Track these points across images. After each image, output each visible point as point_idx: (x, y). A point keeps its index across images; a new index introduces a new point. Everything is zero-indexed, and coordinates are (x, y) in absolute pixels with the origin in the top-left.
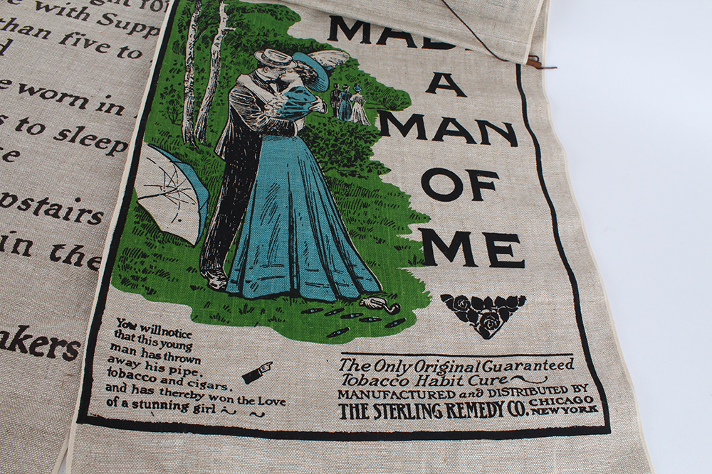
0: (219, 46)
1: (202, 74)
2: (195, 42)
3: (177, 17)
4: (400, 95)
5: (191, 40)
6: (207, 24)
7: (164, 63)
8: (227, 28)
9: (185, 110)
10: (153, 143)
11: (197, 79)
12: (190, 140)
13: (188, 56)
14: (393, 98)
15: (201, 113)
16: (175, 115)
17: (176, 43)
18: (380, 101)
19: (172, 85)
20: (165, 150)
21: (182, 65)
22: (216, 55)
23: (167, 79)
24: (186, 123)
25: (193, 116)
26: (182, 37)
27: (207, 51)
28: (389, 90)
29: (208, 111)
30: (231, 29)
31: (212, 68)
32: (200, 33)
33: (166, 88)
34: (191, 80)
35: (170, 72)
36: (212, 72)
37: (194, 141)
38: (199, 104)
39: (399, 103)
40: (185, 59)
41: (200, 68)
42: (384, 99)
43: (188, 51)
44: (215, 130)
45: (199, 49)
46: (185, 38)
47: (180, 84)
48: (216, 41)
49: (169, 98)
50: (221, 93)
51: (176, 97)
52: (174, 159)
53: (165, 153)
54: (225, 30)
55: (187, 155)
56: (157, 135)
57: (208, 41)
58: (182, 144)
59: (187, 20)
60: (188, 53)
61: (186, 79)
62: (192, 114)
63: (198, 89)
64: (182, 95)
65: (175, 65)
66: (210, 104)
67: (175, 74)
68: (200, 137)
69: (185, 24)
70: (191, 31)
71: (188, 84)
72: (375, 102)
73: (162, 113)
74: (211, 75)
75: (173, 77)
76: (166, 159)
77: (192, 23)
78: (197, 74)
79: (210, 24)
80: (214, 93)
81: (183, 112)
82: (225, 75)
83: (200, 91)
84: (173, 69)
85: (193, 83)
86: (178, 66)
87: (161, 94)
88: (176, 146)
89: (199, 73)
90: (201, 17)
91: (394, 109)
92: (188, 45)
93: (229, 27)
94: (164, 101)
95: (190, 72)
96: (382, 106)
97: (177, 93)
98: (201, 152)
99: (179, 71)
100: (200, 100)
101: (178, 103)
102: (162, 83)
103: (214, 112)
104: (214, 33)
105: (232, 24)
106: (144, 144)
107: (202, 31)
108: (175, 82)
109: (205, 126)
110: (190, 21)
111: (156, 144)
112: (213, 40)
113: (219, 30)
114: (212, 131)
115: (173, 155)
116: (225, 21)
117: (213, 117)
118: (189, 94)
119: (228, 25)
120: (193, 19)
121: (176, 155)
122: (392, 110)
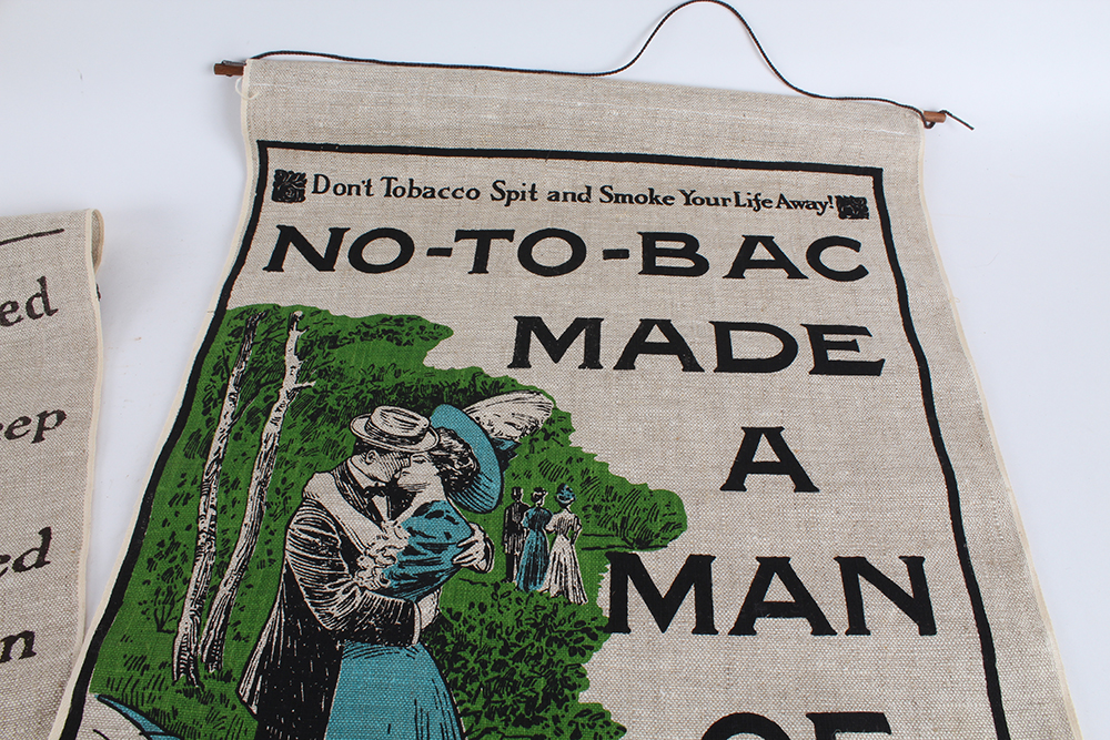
0: (280, 423)
1: (234, 494)
2: (232, 425)
3: (201, 384)
4: (662, 504)
5: (225, 423)
6: (259, 385)
7: (160, 488)
8: (296, 386)
9: (192, 588)
10: (108, 691)
11: (224, 507)
12: (186, 671)
13: (212, 457)
14: (643, 516)
15: (224, 591)
16: (168, 607)
17: (196, 436)
18: (614, 525)
19: (174, 534)
20: (131, 707)
21: (194, 483)
22: (270, 443)
23: (165, 523)
24: (185, 625)
25: (203, 603)
26: (209, 421)
27: (254, 438)
28: (637, 492)
29: (237, 584)
30: (306, 384)
31: (256, 473)
32: (244, 407)
33: (161, 544)
34: (211, 512)
35: (171, 504)
36: (255, 482)
37: (196, 672)
38: (220, 569)
39: (656, 527)
40: (204, 464)
41: (231, 480)
42: (624, 520)
43: (216, 445)
44: (244, 634)
45: (237, 437)
46: (212, 423)
47: (189, 528)
48: (274, 414)
49: (162, 566)
50: (272, 533)
51: (178, 561)
52: (149, 726)
53: (131, 714)
54: (295, 389)
55: (175, 712)
56: (120, 671)
57: (255, 419)
58: (169, 683)
59: (219, 385)
60: (214, 449)
61: (202, 512)
62: (203, 597)
63: (224, 532)
64: (190, 553)
65: (180, 486)
66: (243, 568)
67: (180, 508)
68: (210, 659)
69: (215, 396)
70: (228, 407)
71: (204, 525)
72: (603, 531)
73: (144, 607)
74: (252, 492)
75: (177, 514)
76: (132, 727)
77: (231, 389)
78: (223, 495)
79: (264, 385)
80: (256, 534)
81: (185, 596)
82: (279, 485)
83: (229, 535)
84: (177, 496)
85: (214, 518)
86: (187, 488)
87: (150, 561)
88: (156, 692)
89: (226, 492)
90: (248, 373)
91: (645, 544)
92: (217, 434)
93: (303, 382)
94: (152, 577)
95: (208, 495)
96: (617, 541)
97: (181, 549)
98: (206, 699)
99: (188, 497)
100: (226, 558)
101: (180, 573)
102: (154, 533)
103: (250, 586)
104: (270, 401)
105: (308, 376)
106: (91, 697)
107: (247, 402)
108: (178, 525)
109: (224, 628)
110: (225, 387)
111: (113, 694)
112: (267, 414)
113: (283, 393)
114: (238, 637)
115: (146, 715)
116: (295, 371)
117: (245, 601)
118: (205, 549)
119: (300, 378)
120: (232, 380)
121: (152, 716)
122: (641, 549)
